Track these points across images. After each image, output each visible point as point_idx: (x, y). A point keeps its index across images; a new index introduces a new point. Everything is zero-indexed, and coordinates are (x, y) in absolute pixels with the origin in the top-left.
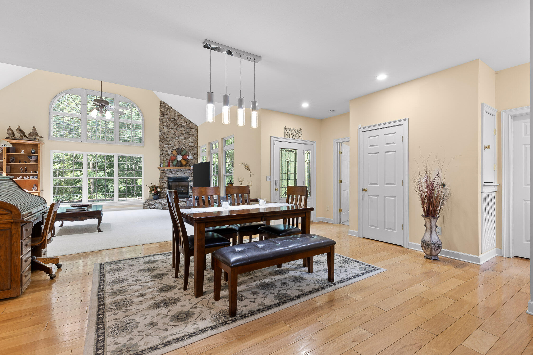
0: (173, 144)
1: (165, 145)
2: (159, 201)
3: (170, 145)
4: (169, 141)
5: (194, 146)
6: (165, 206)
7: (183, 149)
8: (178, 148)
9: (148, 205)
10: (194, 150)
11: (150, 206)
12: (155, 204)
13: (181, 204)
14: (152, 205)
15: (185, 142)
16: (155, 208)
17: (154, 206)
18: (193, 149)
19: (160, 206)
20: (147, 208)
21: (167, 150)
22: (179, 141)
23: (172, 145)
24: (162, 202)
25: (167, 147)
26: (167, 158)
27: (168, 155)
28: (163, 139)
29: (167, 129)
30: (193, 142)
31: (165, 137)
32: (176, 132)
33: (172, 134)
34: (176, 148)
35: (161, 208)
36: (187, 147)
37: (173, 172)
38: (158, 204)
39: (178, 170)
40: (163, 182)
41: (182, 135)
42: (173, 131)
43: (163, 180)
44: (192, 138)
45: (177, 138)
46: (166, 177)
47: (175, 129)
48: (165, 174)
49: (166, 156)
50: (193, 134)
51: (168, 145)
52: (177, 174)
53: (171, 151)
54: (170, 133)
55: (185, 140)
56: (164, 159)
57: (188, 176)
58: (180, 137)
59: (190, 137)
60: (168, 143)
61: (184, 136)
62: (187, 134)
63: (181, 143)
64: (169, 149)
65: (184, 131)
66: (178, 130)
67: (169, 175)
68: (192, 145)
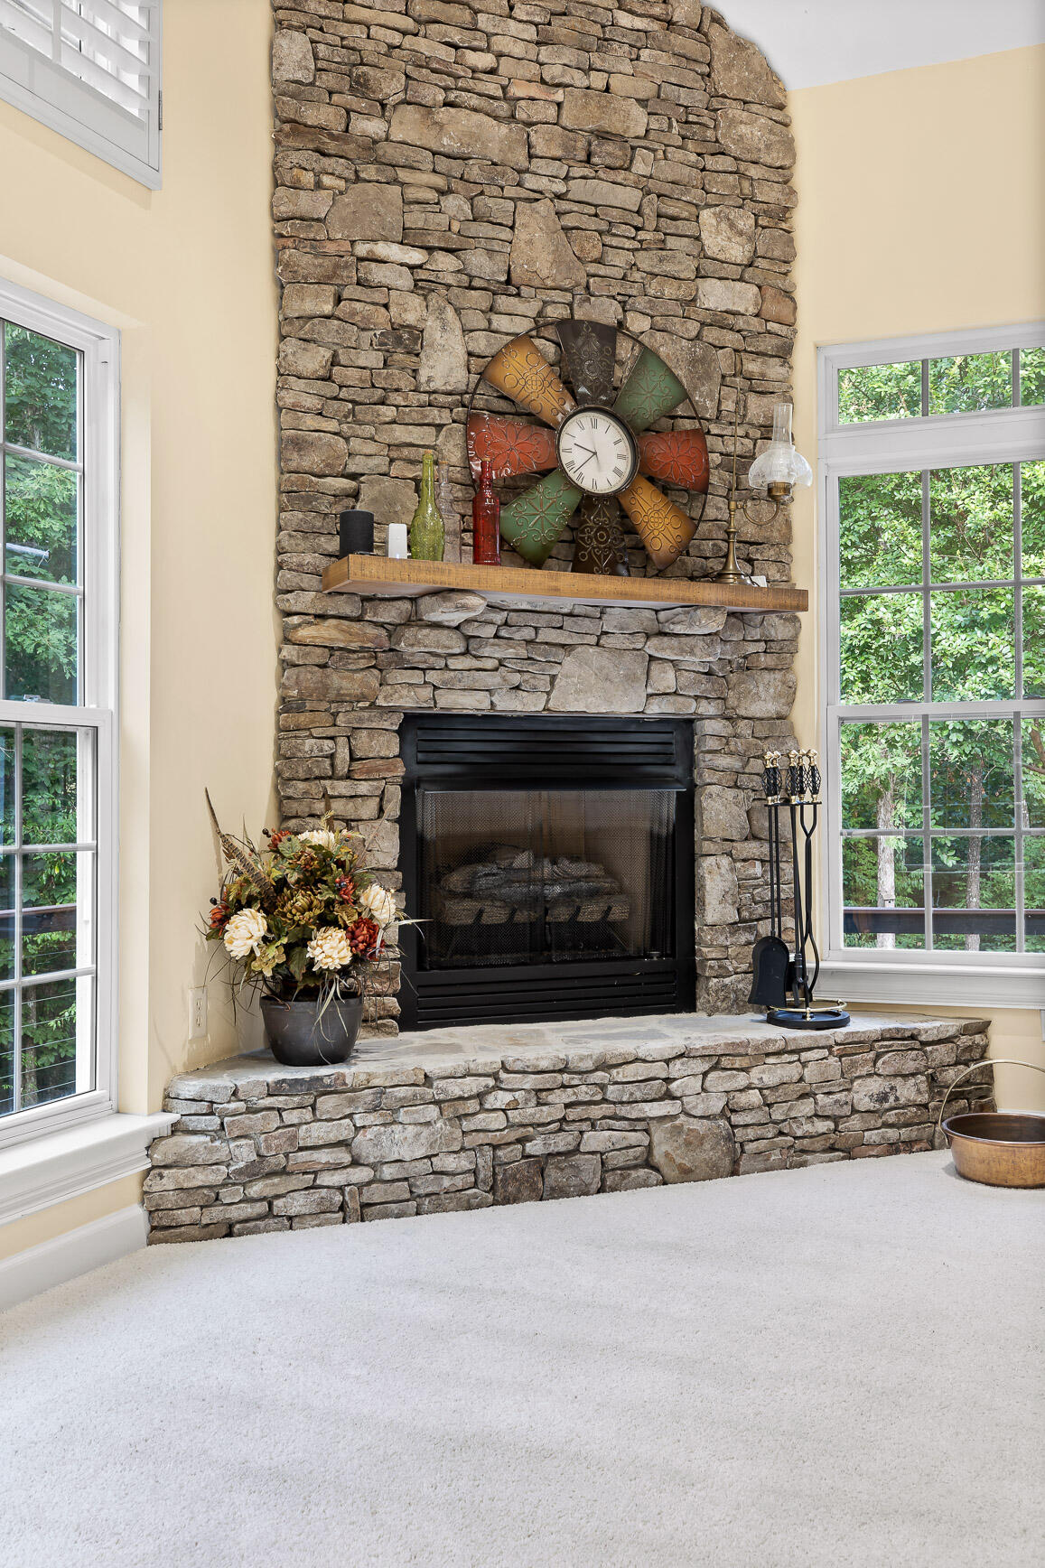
0: (490, 252)
1: (382, 249)
2: (428, 1080)
3: (445, 262)
4: (433, 196)
5: (756, 325)
6: (530, 1148)
7: (625, 349)
8: (561, 324)
9: (254, 1172)
10: (763, 377)
11: (284, 1172)
12: (376, 1143)
13: (754, 1097)
14: (324, 1157)
15: (646, 261)
16: (376, 1193)
17: (355, 1163)
18: (752, 366)
19: (450, 1163)
20: (235, 1213)
21: (411, 318)
22: (566, 229)
23: (478, 262)
24: (472, 1085)
25: (405, 280)
26: (400, 434)
27: (415, 398)
28: (332, 147)
29: (408, 23)
30: (741, 279)
31: (374, 127)
32: (534, 90)
33: (474, 101)
34: (532, 308)
35: (459, 1181)
36: (677, 325)
37: (486, 651)
38: (426, 1131)
39: (561, 628)
40: (342, 787)
41: (609, 147)
42: (493, 71)
43: (343, 754)
44: (732, 226)
45: (542, 184)
46: (392, 710)
47: (518, 50)
48: (373, 678)
49: (388, 412)
50: (754, 172)
51: (416, 257)
52: (553, 677)
53: (470, 354)
54: (450, 82)
55: (642, 235)
56: (355, 443)
57: (688, 708)
58: (587, 171)
59: (708, 206)
60: (416, 218)
61: (640, 167)
62: (679, 155)
63: (599, 261)
64: (442, 310)
65: (642, 102)
66: (557, 70)
67: (427, 692)
68: (735, 314)
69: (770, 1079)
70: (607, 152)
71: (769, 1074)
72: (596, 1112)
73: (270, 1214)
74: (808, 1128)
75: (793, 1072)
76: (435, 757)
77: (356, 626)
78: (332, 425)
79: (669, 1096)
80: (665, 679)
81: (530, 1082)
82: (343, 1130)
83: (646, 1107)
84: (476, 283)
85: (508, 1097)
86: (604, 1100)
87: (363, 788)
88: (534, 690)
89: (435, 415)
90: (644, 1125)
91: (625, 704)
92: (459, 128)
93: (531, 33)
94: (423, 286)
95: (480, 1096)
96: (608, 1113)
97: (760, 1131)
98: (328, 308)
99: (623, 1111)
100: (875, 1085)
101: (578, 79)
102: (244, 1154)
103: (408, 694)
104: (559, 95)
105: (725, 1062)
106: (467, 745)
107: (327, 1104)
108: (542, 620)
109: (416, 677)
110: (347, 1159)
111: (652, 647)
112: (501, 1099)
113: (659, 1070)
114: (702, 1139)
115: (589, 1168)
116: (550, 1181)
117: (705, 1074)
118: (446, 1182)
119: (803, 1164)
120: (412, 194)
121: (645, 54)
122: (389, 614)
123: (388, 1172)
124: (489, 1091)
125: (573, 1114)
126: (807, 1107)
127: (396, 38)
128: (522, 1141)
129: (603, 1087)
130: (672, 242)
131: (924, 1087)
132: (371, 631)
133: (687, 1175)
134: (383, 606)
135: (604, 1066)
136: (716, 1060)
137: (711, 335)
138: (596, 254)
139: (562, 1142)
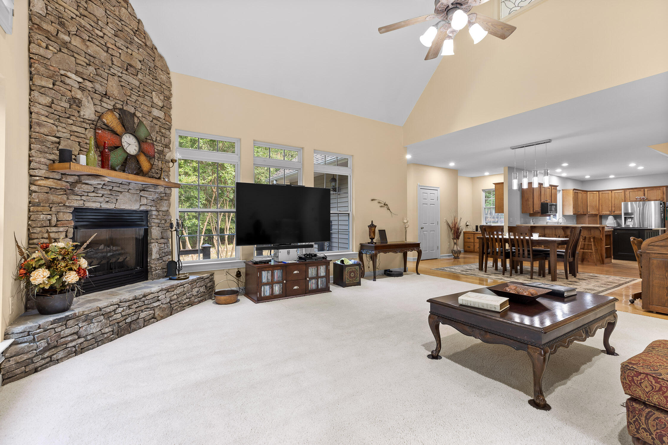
0: (101, 85)
1: (69, 74)
3: (89, 84)
4: (85, 65)
5: (164, 121)
6: (127, 321)
7: (136, 120)
8: (120, 109)
9: (45, 350)
10: (165, 134)
11: (56, 346)
12: (85, 330)
13: (175, 297)
14: (69, 338)
15: (140, 100)
16: (85, 344)
17: (79, 338)
18: (163, 131)
19: (107, 330)
20: (38, 364)
21: (79, 96)
22: (121, 86)
23: (98, 86)
24: (113, 308)
25: (77, 85)
26: (74, 128)
27: (79, 119)
28: (53, 39)
29: (78, 14)
30: (161, 110)
31: (67, 38)
32: (114, 47)
33: (97, 43)
34: (113, 103)
35: (108, 334)
36: (148, 117)
37: (99, 192)
38: (100, 324)
39: (119, 187)
40: (54, 229)
41: (132, 69)
42: (102, 37)
43: (54, 220)
44: (159, 97)
45: (116, 72)
46: (70, 207)
47: (110, 35)
48: (65, 197)
49: (71, 122)
50: (164, 86)
51: (80, 80)
52: (117, 200)
53: (96, 111)
54: (90, 35)
55: (139, 93)
56: (59, 128)
57: (149, 208)
58: (127, 73)
59: (154, 91)
60: (80, 69)
61: (140, 76)
62: (148, 77)
63: (130, 96)
64: (87, 97)
65: (140, 61)
66: (120, 45)
67: (82, 202)
68: (160, 118)
69: (178, 292)
70: (131, 70)
71: (177, 291)
72: (143, 308)
73: (51, 361)
74: (185, 301)
75: (182, 289)
76: (81, 220)
77: (59, 182)
78: (52, 121)
79: (158, 300)
80: (144, 201)
81: (127, 304)
82: (75, 329)
83: (154, 304)
84: (97, 92)
85: (122, 309)
86: (145, 305)
87: (61, 229)
88: (112, 203)
89: (85, 125)
90: (153, 309)
91: (135, 207)
92: (93, 49)
93: (113, 32)
94: (82, 89)
95: (114, 311)
96: (146, 307)
97: (176, 304)
98: (51, 86)
99: (149, 306)
100: (196, 289)
101: (125, 49)
102: (43, 344)
103: (76, 203)
104: (120, 51)
105: (169, 290)
106: (90, 216)
107: (70, 323)
108: (114, 185)
109: (79, 198)
110: (77, 337)
111: (142, 194)
112: (120, 310)
113: (156, 295)
114: (165, 309)
115: (141, 321)
116: (132, 328)
117: (165, 294)
118: (106, 336)
119: (184, 309)
120: (78, 61)
121: (140, 50)
122: (71, 179)
123: (89, 337)
124: (117, 308)
125: (137, 310)
126: (185, 297)
127: (75, 16)
128: (125, 320)
129: (144, 301)
130: (146, 97)
131: (205, 288)
132: (64, 184)
133: (162, 318)
134: (68, 177)
135: (145, 296)
136: (167, 290)
137: (155, 121)
138: (129, 94)
139: (135, 317)
